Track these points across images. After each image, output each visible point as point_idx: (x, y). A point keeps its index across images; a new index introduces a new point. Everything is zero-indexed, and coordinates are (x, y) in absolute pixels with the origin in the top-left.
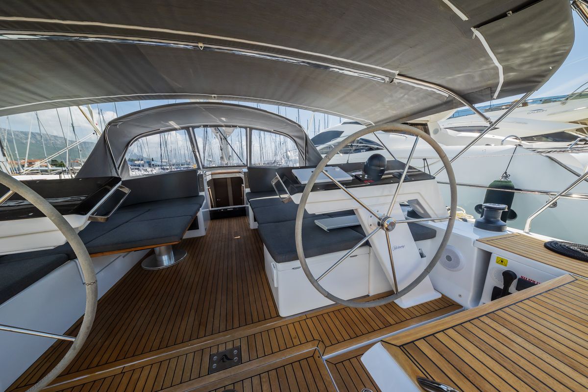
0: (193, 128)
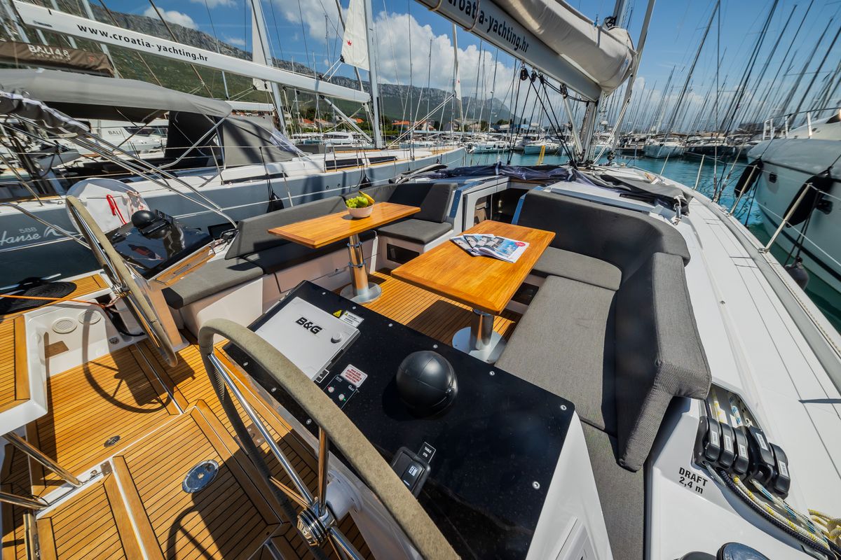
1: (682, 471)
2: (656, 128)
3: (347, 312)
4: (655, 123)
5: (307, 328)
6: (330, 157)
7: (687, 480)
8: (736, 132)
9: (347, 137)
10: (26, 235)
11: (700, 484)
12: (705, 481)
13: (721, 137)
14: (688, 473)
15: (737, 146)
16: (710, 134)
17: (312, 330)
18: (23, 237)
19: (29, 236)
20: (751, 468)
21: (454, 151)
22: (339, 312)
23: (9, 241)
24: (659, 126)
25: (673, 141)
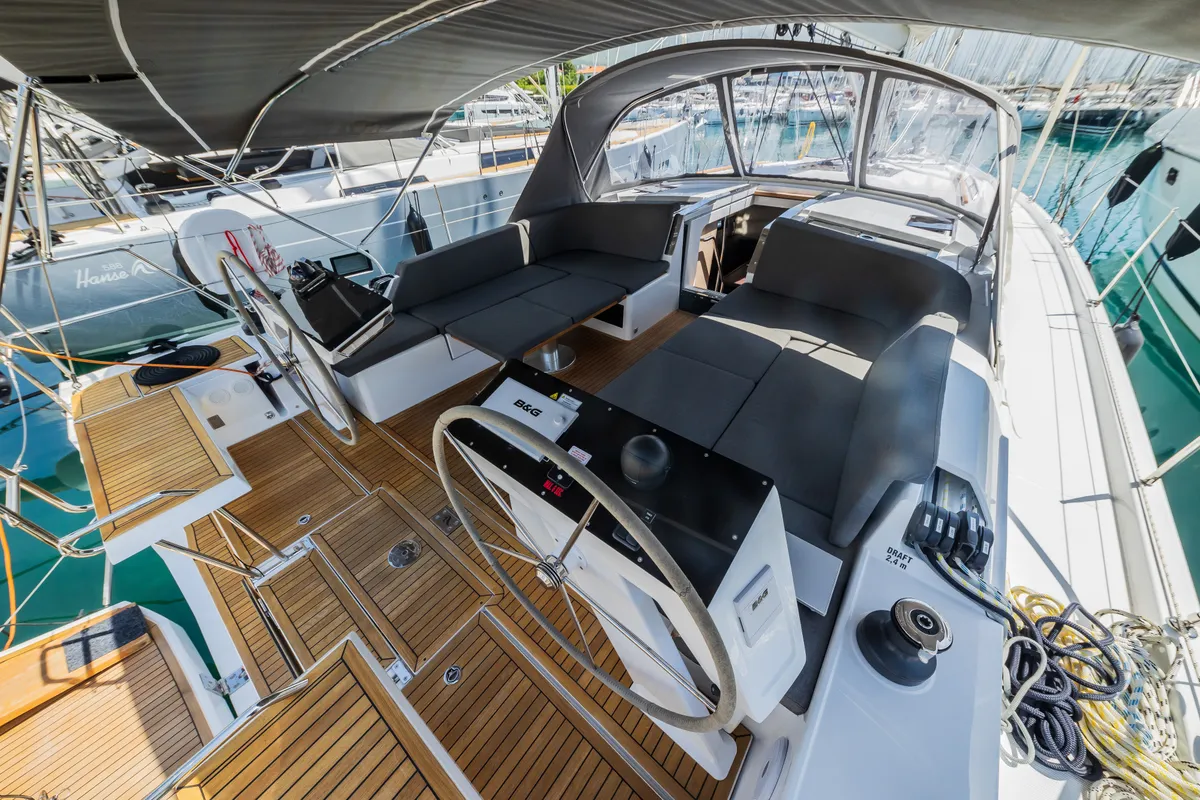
0: (731, 76)
1: (890, 550)
2: (1017, 75)
3: (564, 395)
4: (1016, 66)
5: (527, 410)
6: (487, 146)
7: (894, 558)
8: (1152, 81)
9: (506, 98)
10: (111, 272)
11: (905, 562)
12: (910, 558)
13: (1123, 91)
14: (895, 552)
15: (1147, 108)
16: (1105, 86)
17: (531, 413)
18: (108, 275)
19: (115, 274)
20: (955, 547)
21: (672, 128)
22: (556, 395)
23: (93, 281)
24: (1022, 70)
25: (1039, 99)
